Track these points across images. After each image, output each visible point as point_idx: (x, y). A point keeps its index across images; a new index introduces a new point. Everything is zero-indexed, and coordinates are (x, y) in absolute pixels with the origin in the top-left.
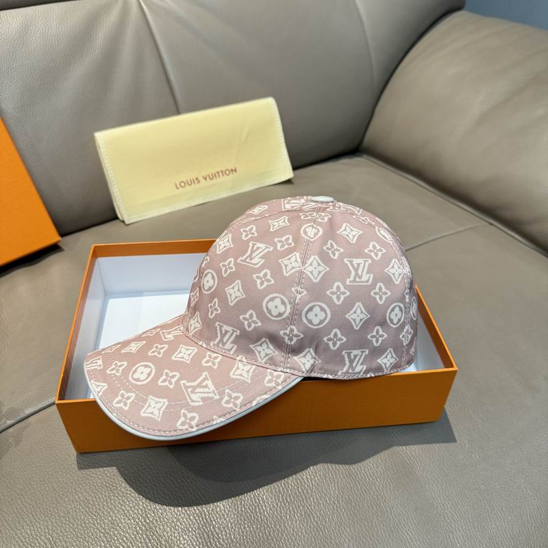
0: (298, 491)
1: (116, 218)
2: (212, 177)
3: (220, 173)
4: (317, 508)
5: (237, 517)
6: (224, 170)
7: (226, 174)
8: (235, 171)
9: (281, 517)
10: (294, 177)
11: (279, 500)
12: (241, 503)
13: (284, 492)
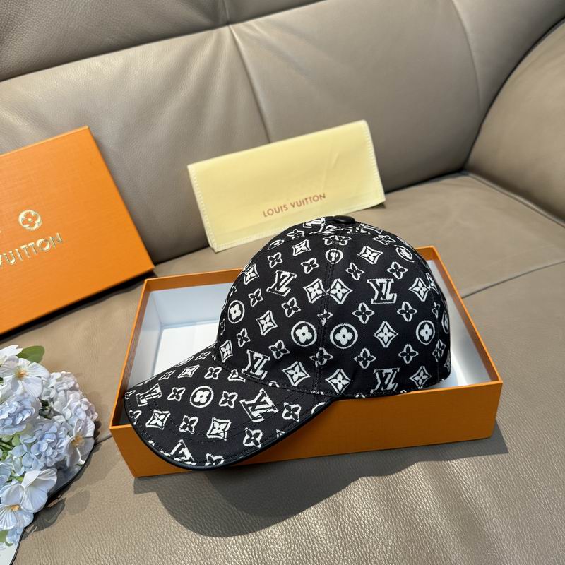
0: (354, 535)
1: (207, 246)
2: (300, 204)
3: (309, 200)
4: (371, 555)
5: (290, 556)
6: (312, 196)
7: (314, 201)
8: (324, 197)
9: (334, 561)
10: (386, 201)
11: (333, 543)
12: (294, 542)
13: (339, 535)
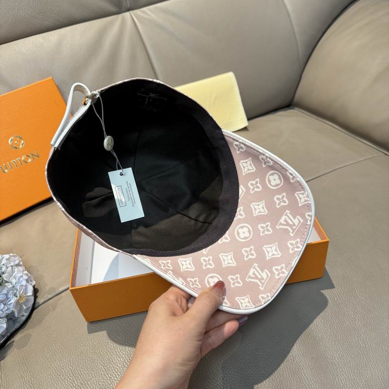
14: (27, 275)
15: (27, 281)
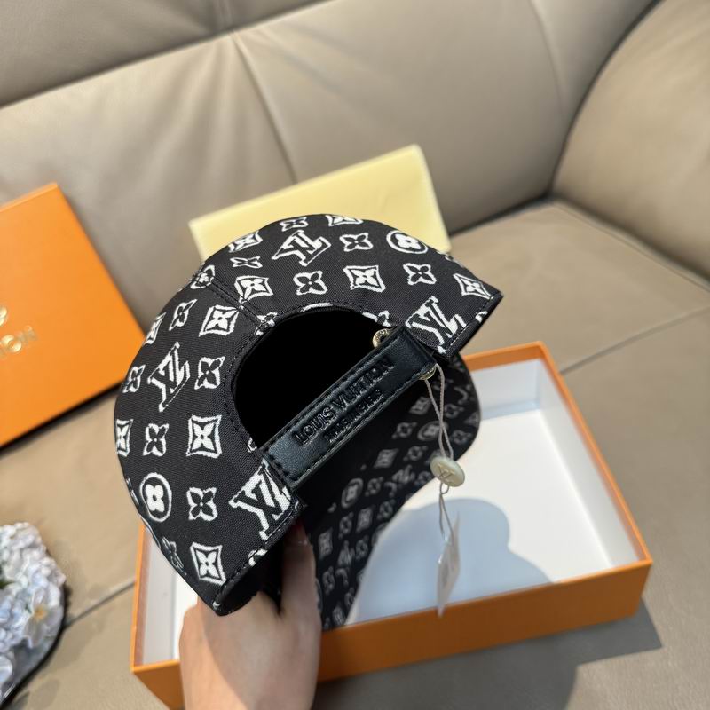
14: (48, 566)
15: (49, 578)
